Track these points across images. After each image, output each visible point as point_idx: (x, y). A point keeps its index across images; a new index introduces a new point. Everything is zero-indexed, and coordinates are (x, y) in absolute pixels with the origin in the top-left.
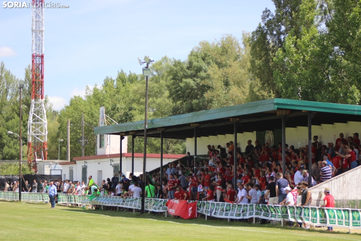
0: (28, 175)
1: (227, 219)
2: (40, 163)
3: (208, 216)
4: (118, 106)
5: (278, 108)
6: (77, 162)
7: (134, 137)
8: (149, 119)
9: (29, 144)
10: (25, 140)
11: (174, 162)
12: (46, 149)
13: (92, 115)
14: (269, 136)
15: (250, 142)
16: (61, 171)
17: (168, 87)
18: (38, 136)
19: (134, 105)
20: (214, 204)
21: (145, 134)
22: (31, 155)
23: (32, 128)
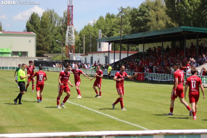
0: (66, 60)
1: (158, 81)
2: (71, 55)
3: (149, 80)
4: (107, 28)
5: (183, 31)
6: (88, 54)
7: (115, 43)
8: (122, 35)
9: (66, 46)
10: (64, 45)
11: (133, 55)
12: (74, 48)
13: (95, 32)
14: (178, 43)
15: (168, 46)
16: (81, 58)
17: (130, 20)
18: (70, 43)
19: (114, 29)
20: (152, 74)
21: (120, 42)
22: (67, 51)
23: (68, 39)
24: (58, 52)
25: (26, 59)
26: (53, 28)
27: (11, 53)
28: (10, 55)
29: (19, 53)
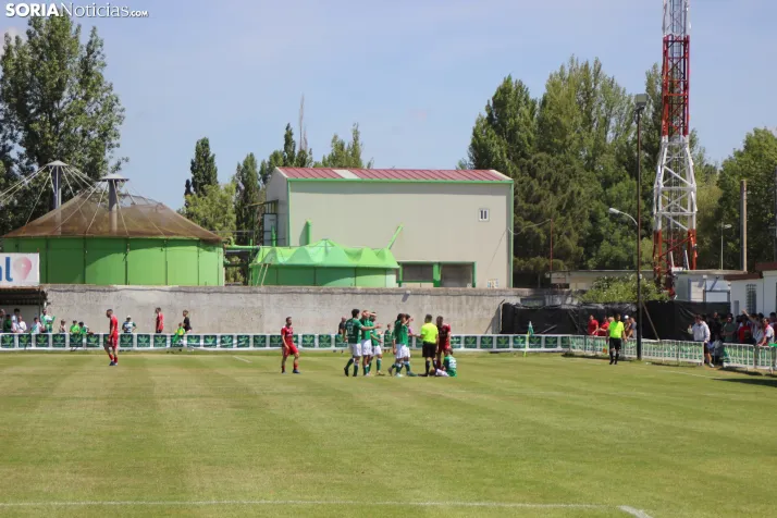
0: (656, 301)
2: (680, 277)
6: (764, 273)
9: (657, 234)
10: (647, 226)
12: (694, 245)
16: (729, 293)
18: (675, 218)
22: (660, 259)
23: (664, 200)
24: (617, 264)
25: (464, 298)
26: (599, 149)
27: (397, 270)
28: (390, 281)
29: (436, 269)
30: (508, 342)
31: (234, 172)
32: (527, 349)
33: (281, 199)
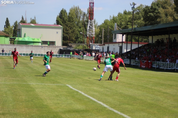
0: (87, 49)
2: (91, 45)
4: (122, 23)
6: (105, 45)
7: (128, 35)
9: (88, 37)
10: (86, 35)
12: (94, 39)
13: (112, 27)
15: (175, 38)
16: (99, 48)
17: (143, 16)
18: (91, 34)
19: (129, 23)
20: (159, 63)
21: (132, 34)
22: (88, 42)
23: (89, 31)
24: (81, 42)
25: (53, 47)
26: (79, 22)
27: (41, 42)
28: (40, 44)
29: (48, 42)
30: (60, 56)
31: (14, 24)
32: (64, 57)
33: (20, 29)
